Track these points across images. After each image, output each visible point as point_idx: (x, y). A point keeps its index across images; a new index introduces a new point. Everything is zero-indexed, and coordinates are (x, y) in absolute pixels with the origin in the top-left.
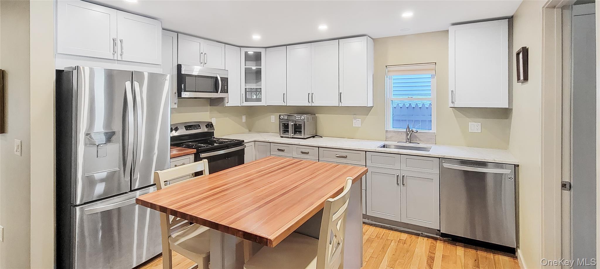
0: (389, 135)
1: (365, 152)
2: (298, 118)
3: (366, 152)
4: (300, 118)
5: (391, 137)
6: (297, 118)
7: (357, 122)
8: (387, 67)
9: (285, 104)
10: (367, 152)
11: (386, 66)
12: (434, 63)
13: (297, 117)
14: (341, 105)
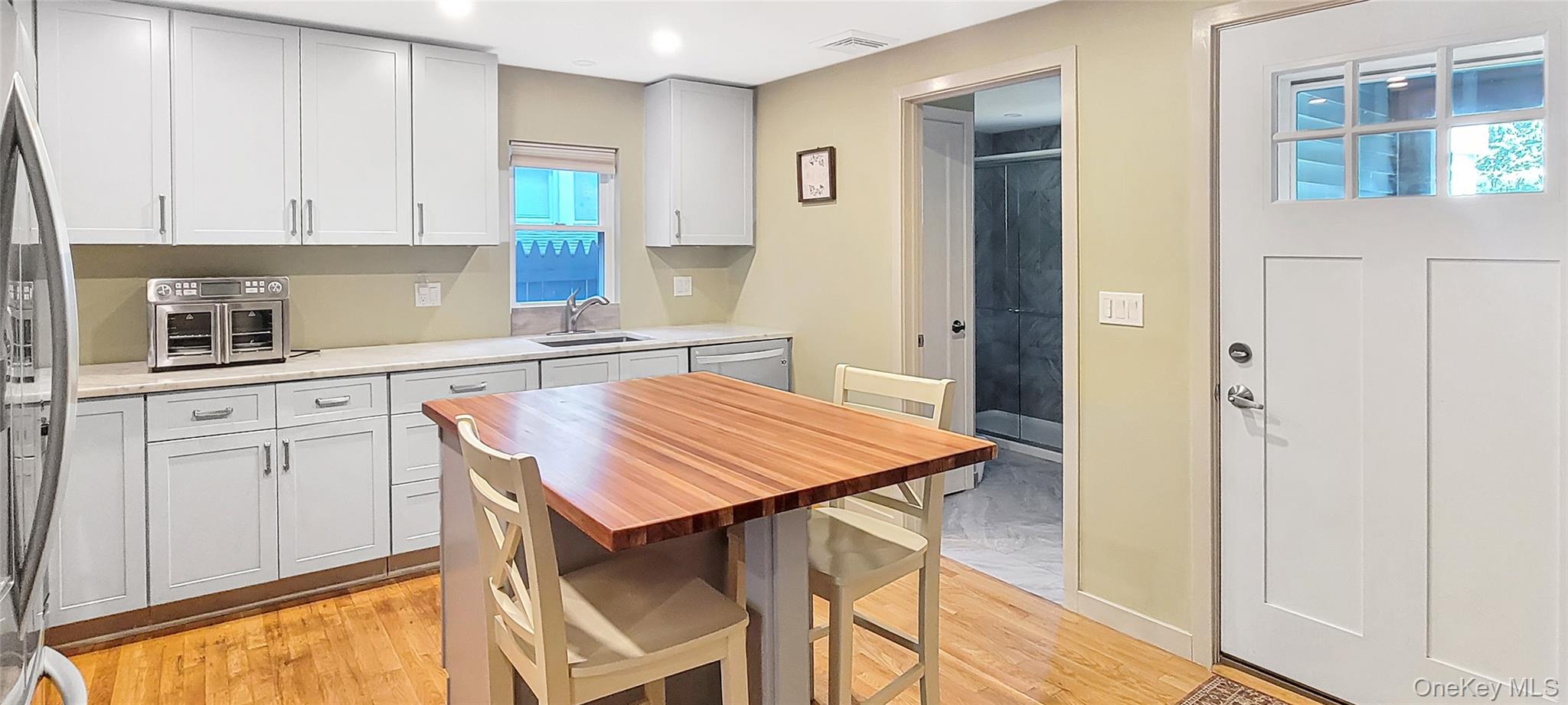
0: (520, 321)
1: (537, 362)
2: (255, 290)
3: (540, 361)
4: (262, 290)
5: (525, 325)
6: (248, 291)
7: (429, 294)
8: (512, 143)
9: (164, 239)
10: (542, 362)
11: (510, 141)
12: (613, 149)
13: (252, 287)
14: (421, 241)
